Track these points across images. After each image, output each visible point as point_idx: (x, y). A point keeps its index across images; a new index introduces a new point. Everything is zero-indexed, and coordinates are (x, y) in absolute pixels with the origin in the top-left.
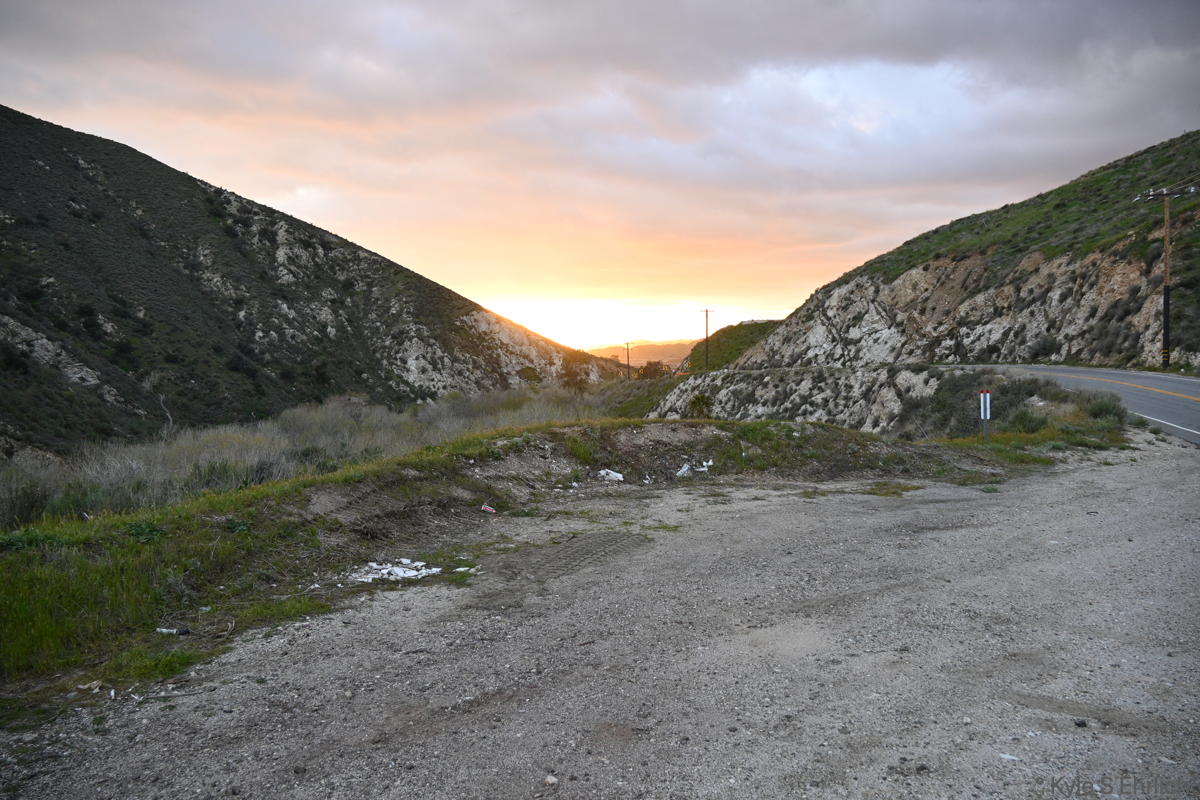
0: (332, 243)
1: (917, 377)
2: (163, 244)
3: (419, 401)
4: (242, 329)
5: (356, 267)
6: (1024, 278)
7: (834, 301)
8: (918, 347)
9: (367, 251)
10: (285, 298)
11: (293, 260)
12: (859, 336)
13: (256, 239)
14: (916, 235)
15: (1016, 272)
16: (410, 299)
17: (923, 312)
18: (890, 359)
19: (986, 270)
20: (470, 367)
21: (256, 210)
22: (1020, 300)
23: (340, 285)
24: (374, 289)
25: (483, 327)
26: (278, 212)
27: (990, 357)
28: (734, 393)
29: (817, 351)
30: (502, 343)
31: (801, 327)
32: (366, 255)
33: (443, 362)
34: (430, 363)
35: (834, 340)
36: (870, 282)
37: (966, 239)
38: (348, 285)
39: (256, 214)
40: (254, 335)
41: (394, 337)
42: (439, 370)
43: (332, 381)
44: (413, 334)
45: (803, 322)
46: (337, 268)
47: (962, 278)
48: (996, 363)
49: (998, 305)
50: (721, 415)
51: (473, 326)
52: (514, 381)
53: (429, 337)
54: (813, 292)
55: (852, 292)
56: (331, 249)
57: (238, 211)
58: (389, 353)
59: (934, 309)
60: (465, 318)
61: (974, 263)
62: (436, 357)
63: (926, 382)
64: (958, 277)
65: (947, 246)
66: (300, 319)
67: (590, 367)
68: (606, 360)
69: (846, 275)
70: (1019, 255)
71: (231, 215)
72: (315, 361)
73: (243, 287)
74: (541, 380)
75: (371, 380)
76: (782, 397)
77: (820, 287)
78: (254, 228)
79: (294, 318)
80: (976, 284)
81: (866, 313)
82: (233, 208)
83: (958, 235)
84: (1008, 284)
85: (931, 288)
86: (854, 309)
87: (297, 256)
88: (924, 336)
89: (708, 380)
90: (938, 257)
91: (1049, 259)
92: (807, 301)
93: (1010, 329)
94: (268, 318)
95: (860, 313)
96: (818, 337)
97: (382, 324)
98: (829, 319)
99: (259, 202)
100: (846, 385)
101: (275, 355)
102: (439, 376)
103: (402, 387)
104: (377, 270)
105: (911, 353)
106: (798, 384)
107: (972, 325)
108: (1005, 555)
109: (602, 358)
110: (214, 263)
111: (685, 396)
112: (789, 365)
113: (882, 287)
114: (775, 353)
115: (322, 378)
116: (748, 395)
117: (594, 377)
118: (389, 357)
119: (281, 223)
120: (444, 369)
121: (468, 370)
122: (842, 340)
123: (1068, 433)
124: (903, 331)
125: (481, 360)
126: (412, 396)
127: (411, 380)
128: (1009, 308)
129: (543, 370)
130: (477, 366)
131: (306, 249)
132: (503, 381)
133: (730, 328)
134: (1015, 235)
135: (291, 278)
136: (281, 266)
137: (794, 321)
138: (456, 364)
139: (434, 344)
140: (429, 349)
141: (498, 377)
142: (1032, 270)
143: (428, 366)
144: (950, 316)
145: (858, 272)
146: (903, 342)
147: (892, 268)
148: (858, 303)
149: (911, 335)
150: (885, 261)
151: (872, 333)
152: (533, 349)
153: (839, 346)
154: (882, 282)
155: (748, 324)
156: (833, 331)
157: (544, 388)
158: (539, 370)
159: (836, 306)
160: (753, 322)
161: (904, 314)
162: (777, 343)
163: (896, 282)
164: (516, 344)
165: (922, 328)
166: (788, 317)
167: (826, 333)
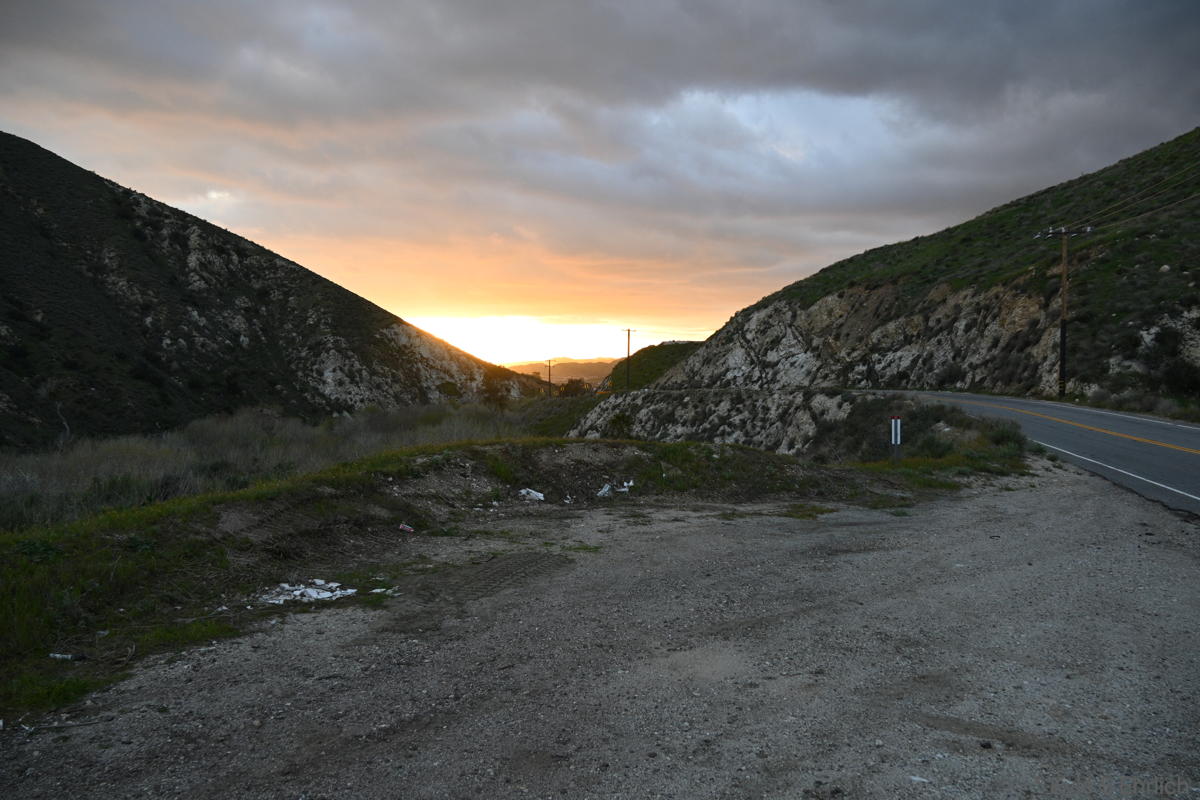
0: (245, 250)
1: (831, 401)
2: (65, 244)
3: (335, 415)
4: (148, 336)
5: (272, 275)
6: (932, 309)
7: (753, 324)
8: (833, 372)
9: (284, 259)
10: (195, 305)
11: (206, 267)
12: (776, 359)
13: (166, 244)
14: (832, 263)
15: (924, 303)
16: (328, 310)
17: (837, 338)
18: (806, 383)
19: (897, 299)
20: (389, 380)
21: (167, 213)
22: (928, 329)
23: (255, 294)
24: (291, 298)
25: (403, 340)
26: (192, 216)
27: (900, 383)
28: (655, 413)
29: (736, 373)
30: (422, 357)
31: (721, 349)
32: (284, 263)
34: (347, 376)
35: (752, 362)
36: (787, 306)
37: (878, 269)
38: (263, 294)
39: (167, 217)
40: (162, 342)
41: (310, 348)
42: (357, 383)
43: (244, 391)
44: (330, 345)
45: (723, 344)
46: (252, 276)
47: (876, 305)
48: (905, 388)
49: (908, 332)
50: (641, 434)
51: (393, 339)
52: (434, 396)
53: (347, 349)
54: (733, 315)
55: (770, 316)
56: (247, 256)
57: (147, 213)
58: (305, 364)
59: (848, 335)
60: (385, 331)
61: (886, 292)
62: (354, 369)
63: (840, 406)
64: (870, 305)
65: (860, 275)
66: (210, 327)
67: (511, 384)
68: (527, 377)
69: (764, 299)
70: (928, 286)
71: (139, 217)
72: (226, 371)
73: (151, 293)
74: (461, 396)
75: (285, 392)
76: (701, 417)
77: (740, 309)
78: (165, 232)
79: (204, 326)
80: (886, 313)
81: (783, 337)
82: (143, 210)
83: (871, 265)
84: (917, 314)
85: (846, 315)
86: (773, 333)
87: (210, 262)
88: (838, 361)
89: (629, 399)
90: (852, 285)
91: (955, 291)
92: (727, 324)
93: (919, 357)
94: (177, 325)
95: (777, 337)
96: (737, 357)
97: (299, 334)
98: (748, 341)
99: (171, 205)
100: (763, 407)
101: (183, 364)
102: (356, 388)
103: (318, 399)
104: (294, 279)
105: (825, 377)
106: (717, 405)
107: (883, 352)
108: (914, 577)
109: (523, 375)
110: (120, 266)
111: (605, 415)
112: (708, 386)
113: (799, 312)
114: (695, 374)
115: (233, 388)
116: (669, 415)
117: (514, 393)
118: (305, 369)
119: (193, 227)
120: (361, 382)
121: (387, 383)
122: (759, 364)
123: (972, 459)
124: (819, 356)
125: (400, 374)
126: (328, 409)
127: (327, 391)
128: (918, 336)
129: (463, 386)
130: (396, 380)
131: (219, 256)
132: (423, 395)
133: (652, 348)
134: (924, 267)
135: (202, 285)
136: (192, 271)
137: (714, 342)
138: (375, 378)
139: (353, 357)
140: (347, 362)
141: (417, 391)
142: (938, 300)
143: (346, 378)
144: (863, 343)
145: (776, 297)
146: (818, 366)
147: (809, 294)
148: (776, 327)
149: (826, 360)
150: (803, 287)
151: (789, 357)
152: (454, 364)
153: (757, 368)
154: (799, 307)
155: (669, 345)
156: (751, 354)
157: (464, 403)
158: (459, 385)
159: (754, 329)
160: (674, 343)
161: (819, 339)
162: (697, 364)
163: (812, 307)
164: (437, 359)
165: (836, 353)
166: (708, 339)
167: (745, 355)
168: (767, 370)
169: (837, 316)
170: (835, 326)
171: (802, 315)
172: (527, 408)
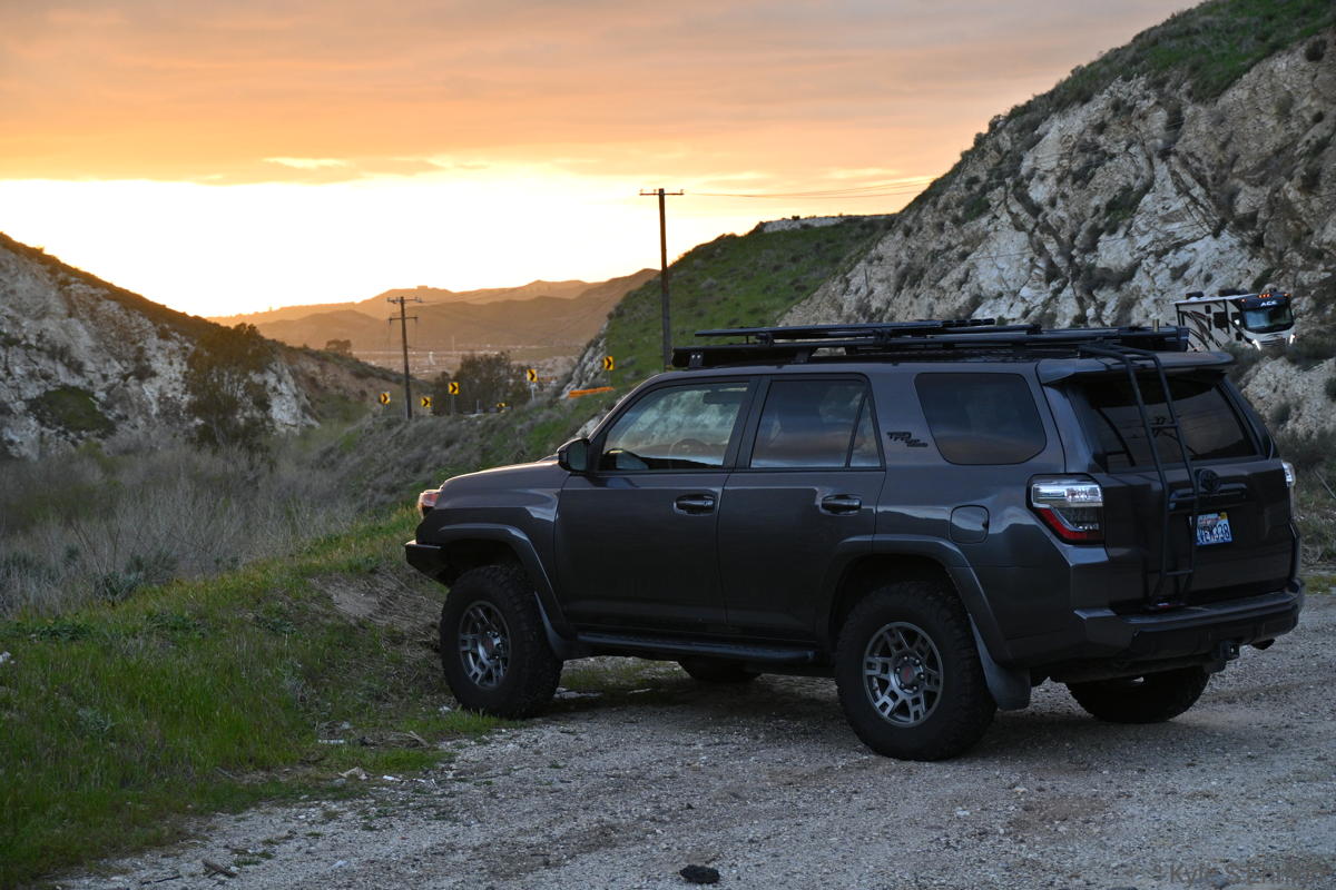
12: (1127, 260)
29: (1001, 310)
31: (951, 236)
35: (1052, 273)
36: (1152, 93)
54: (985, 130)
67: (272, 380)
69: (1079, 73)
81: (1147, 189)
86: (1112, 179)
92: (966, 156)
95: (1127, 190)
122: (1075, 276)
129: (116, 396)
133: (726, 243)
145: (1118, 64)
146: (1258, 274)
147: (1215, 52)
148: (1119, 160)
149: (1281, 255)
150: (1197, 32)
151: (1166, 252)
152: (80, 328)
153: (1068, 292)
154: (1189, 94)
155: (783, 232)
156: (1048, 247)
157: (126, 452)
158: (102, 395)
159: (1052, 171)
160: (797, 225)
161: (1258, 191)
162: (879, 289)
163: (1230, 95)
164: (25, 312)
165: (1310, 233)
166: (910, 207)
167: (1030, 253)
168: (1100, 295)
169: (1308, 117)
170: (1301, 148)
172: (342, 455)
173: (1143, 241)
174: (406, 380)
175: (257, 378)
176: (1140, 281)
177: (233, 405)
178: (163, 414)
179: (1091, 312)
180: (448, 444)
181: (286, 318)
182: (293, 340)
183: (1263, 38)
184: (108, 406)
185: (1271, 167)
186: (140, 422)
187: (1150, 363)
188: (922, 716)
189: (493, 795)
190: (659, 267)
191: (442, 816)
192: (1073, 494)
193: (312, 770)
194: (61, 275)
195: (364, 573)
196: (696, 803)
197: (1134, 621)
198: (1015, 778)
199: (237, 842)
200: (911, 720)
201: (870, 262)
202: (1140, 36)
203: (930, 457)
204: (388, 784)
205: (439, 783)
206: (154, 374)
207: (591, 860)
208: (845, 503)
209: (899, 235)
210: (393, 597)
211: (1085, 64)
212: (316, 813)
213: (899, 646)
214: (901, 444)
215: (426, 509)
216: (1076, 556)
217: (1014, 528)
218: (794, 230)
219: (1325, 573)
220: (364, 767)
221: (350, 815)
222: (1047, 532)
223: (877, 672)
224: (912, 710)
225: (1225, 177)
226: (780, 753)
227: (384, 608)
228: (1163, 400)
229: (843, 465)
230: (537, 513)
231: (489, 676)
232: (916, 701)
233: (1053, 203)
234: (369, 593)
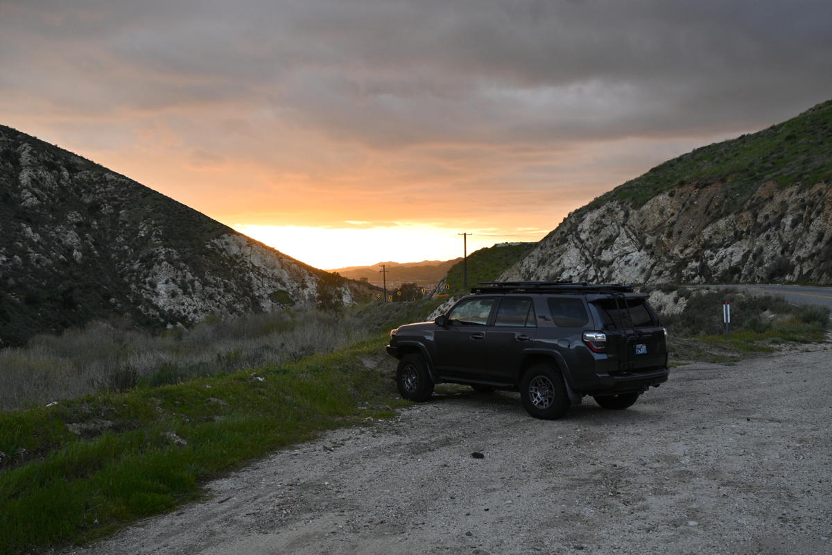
0: (77, 164)
1: (668, 296)
3: (169, 326)
5: (102, 189)
6: (760, 205)
7: (586, 224)
8: (667, 269)
10: (28, 221)
11: (38, 183)
12: (611, 258)
15: (752, 200)
16: (157, 222)
18: (641, 280)
19: (726, 197)
20: (221, 290)
22: (757, 225)
23: (86, 208)
24: (121, 212)
25: (235, 250)
26: (21, 133)
27: (733, 277)
29: (571, 273)
30: (253, 265)
31: (555, 249)
33: (193, 286)
34: (180, 287)
35: (587, 262)
36: (620, 206)
37: (707, 168)
38: (94, 209)
41: (142, 261)
42: (190, 294)
43: (80, 306)
44: (162, 257)
45: (557, 245)
46: (83, 191)
47: (706, 203)
48: (738, 283)
49: (738, 229)
51: (224, 249)
52: (267, 305)
53: (178, 260)
54: (567, 216)
55: (603, 217)
56: (77, 171)
58: (137, 277)
59: (680, 233)
60: (215, 241)
61: (715, 190)
62: (186, 280)
63: (676, 301)
64: (701, 203)
65: (690, 174)
66: (45, 243)
67: (343, 290)
69: (596, 199)
70: (755, 183)
72: (61, 285)
74: (293, 303)
75: (119, 305)
77: (573, 210)
79: (38, 242)
80: (716, 211)
81: (617, 236)
83: (700, 163)
84: (745, 211)
85: (677, 212)
86: (606, 232)
87: (41, 179)
88: (672, 258)
90: (682, 184)
91: (781, 187)
92: (560, 224)
93: (749, 252)
94: (11, 242)
95: (611, 236)
97: (130, 249)
98: (582, 242)
101: (20, 280)
102: (189, 300)
103: (152, 311)
104: (124, 192)
105: (660, 274)
107: (715, 248)
109: (354, 281)
113: (631, 212)
114: (531, 275)
115: (68, 303)
117: (346, 300)
118: (138, 281)
119: (26, 145)
120: (194, 293)
121: (219, 293)
122: (594, 263)
123: (784, 333)
124: (652, 254)
125: (232, 284)
126: (162, 320)
127: (161, 303)
128: (748, 232)
129: (295, 293)
130: (228, 290)
131: (50, 171)
132: (255, 303)
133: (485, 250)
134: (752, 164)
135: (35, 201)
136: (25, 188)
137: (548, 243)
138: (207, 288)
139: (184, 268)
140: (179, 272)
141: (250, 300)
142: (767, 197)
143: (179, 290)
144: (695, 240)
145: (608, 197)
146: (652, 263)
147: (640, 193)
148: (609, 227)
149: (660, 257)
150: (634, 187)
151: (623, 256)
152: (285, 272)
153: (592, 268)
154: (631, 206)
155: (502, 247)
156: (586, 253)
157: (298, 311)
158: (291, 293)
159: (588, 230)
160: (507, 245)
161: (653, 237)
162: (532, 265)
163: (644, 207)
164: (268, 267)
165: (669, 251)
166: (542, 240)
167: (580, 255)
168: (602, 269)
169: (669, 214)
170: (667, 224)
171: (634, 214)
172: (364, 313)
173: (616, 252)
174: (384, 291)
175: (339, 289)
176: (615, 265)
177: (331, 297)
178: (310, 299)
179: (599, 274)
180: (397, 311)
181: (348, 271)
182: (350, 278)
183: (655, 189)
184: (293, 296)
185: (658, 230)
186: (303, 302)
187: (621, 296)
188: (547, 406)
189: (413, 427)
190: (463, 257)
191: (397, 433)
192: (597, 337)
193: (356, 417)
194: (280, 256)
195: (373, 354)
196: (476, 431)
197: (616, 378)
198: (577, 426)
199: (334, 440)
200: (544, 407)
201: (530, 257)
202: (616, 188)
203: (551, 324)
204: (380, 422)
205: (396, 422)
206: (307, 287)
207: (443, 449)
208: (524, 338)
209: (539, 249)
210: (382, 362)
211: (598, 196)
212: (358, 431)
213: (541, 383)
214: (542, 320)
215: (393, 336)
216: (597, 357)
217: (578, 347)
218: (506, 247)
219: (675, 361)
220: (372, 417)
221: (368, 432)
222: (588, 349)
223: (533, 391)
224: (544, 403)
225: (642, 233)
226: (502, 416)
227: (379, 365)
228: (626, 308)
229: (523, 326)
230: (428, 338)
231: (411, 388)
232: (546, 401)
233: (588, 240)
234: (375, 361)
